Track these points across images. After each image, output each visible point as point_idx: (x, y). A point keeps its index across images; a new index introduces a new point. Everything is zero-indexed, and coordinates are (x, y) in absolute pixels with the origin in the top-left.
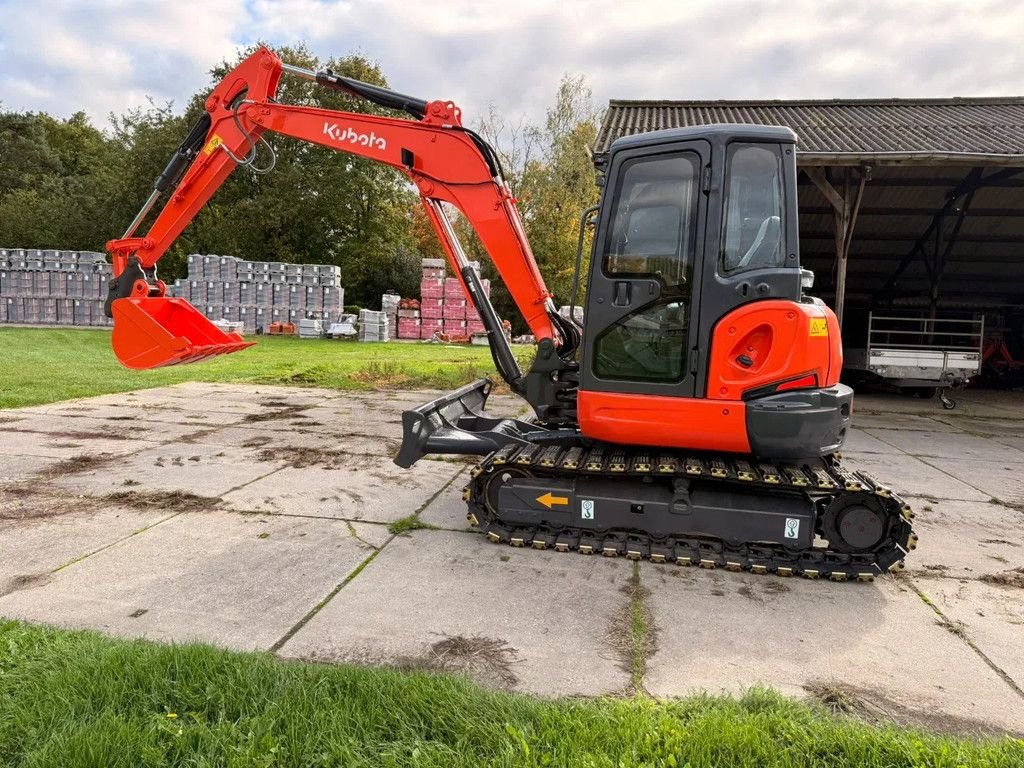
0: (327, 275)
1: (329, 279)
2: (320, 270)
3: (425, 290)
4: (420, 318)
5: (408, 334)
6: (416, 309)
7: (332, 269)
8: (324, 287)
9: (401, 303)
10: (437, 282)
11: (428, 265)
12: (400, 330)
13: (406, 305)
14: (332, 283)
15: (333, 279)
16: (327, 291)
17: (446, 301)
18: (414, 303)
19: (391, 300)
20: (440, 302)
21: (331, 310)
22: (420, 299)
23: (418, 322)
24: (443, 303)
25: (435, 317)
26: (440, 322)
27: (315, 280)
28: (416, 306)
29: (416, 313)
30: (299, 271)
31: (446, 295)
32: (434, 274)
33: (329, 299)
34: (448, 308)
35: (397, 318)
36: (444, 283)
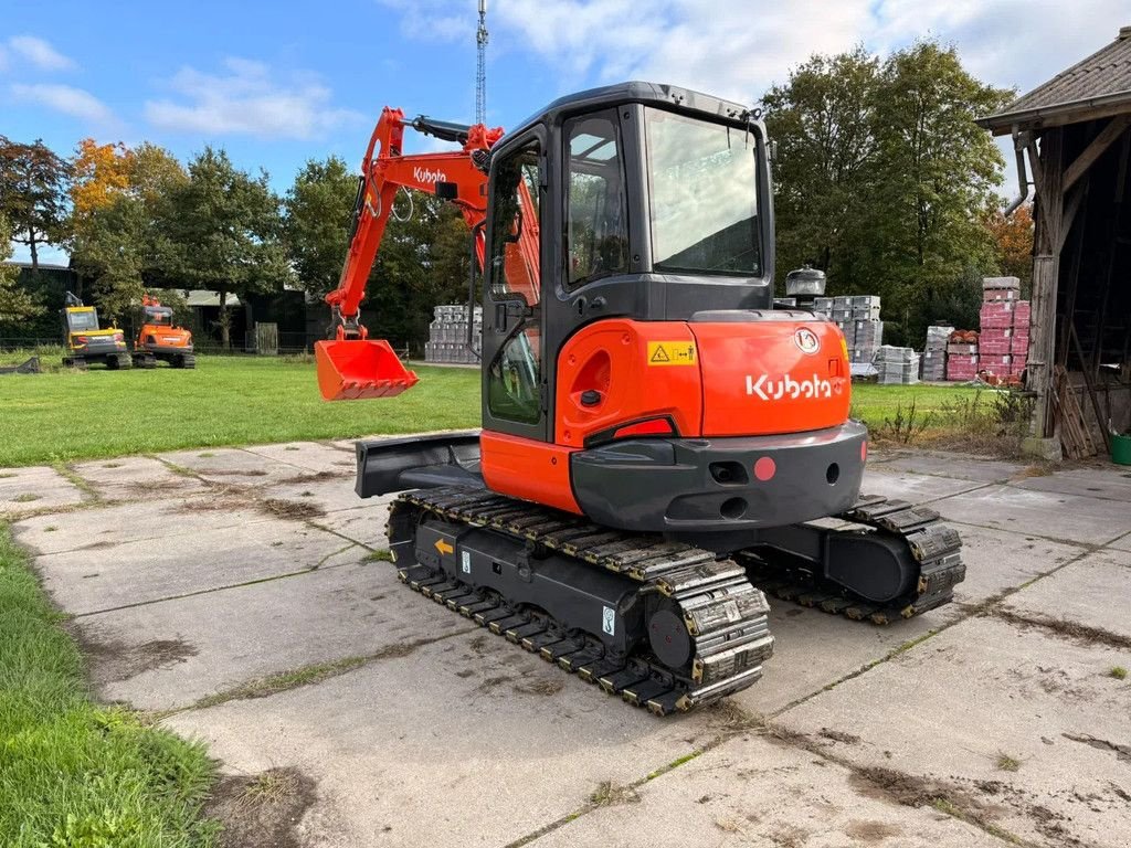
0: (861, 308)
1: (863, 312)
2: (853, 302)
3: (986, 318)
4: (978, 354)
5: (960, 375)
6: (971, 343)
7: (867, 299)
8: (857, 322)
9: (952, 335)
10: (1003, 306)
11: (991, 285)
12: (949, 370)
13: (958, 339)
14: (866, 317)
15: (869, 311)
16: (861, 325)
17: (1016, 331)
18: (970, 335)
19: (939, 333)
20: (1007, 333)
21: (863, 348)
22: (979, 330)
23: (974, 360)
24: (1012, 334)
25: (998, 352)
26: (1006, 359)
27: (847, 314)
28: (972, 339)
29: (972, 349)
30: (829, 305)
31: (1016, 324)
32: (998, 297)
33: (862, 335)
34: (1019, 340)
35: (947, 356)
36: (1013, 308)
